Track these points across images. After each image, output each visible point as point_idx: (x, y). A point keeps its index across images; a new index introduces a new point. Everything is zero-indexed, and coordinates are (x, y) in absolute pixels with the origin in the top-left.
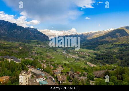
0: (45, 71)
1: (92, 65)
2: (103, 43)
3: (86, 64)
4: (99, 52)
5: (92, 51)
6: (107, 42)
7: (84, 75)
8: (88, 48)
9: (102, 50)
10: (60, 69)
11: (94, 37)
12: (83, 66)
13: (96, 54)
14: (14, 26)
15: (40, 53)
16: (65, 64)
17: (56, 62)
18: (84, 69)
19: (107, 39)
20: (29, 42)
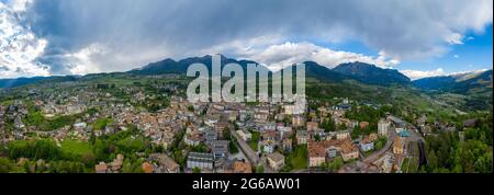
0: (407, 119)
1: (462, 113)
2: (474, 86)
3: (454, 112)
4: (469, 98)
5: (461, 96)
6: (478, 85)
7: (452, 126)
8: (456, 93)
9: (473, 94)
10: (424, 118)
11: (465, 79)
12: (451, 115)
13: (465, 100)
14: (373, 68)
15: (401, 99)
16: (430, 113)
17: (420, 110)
18: (452, 118)
19: (479, 81)
20: (388, 86)
